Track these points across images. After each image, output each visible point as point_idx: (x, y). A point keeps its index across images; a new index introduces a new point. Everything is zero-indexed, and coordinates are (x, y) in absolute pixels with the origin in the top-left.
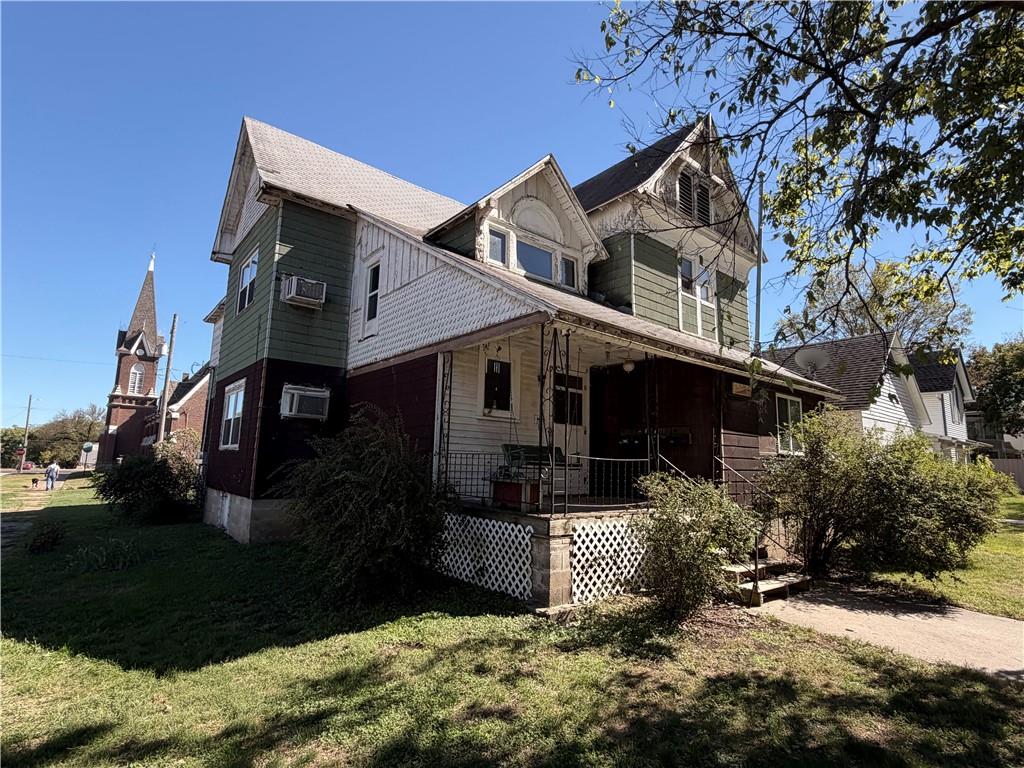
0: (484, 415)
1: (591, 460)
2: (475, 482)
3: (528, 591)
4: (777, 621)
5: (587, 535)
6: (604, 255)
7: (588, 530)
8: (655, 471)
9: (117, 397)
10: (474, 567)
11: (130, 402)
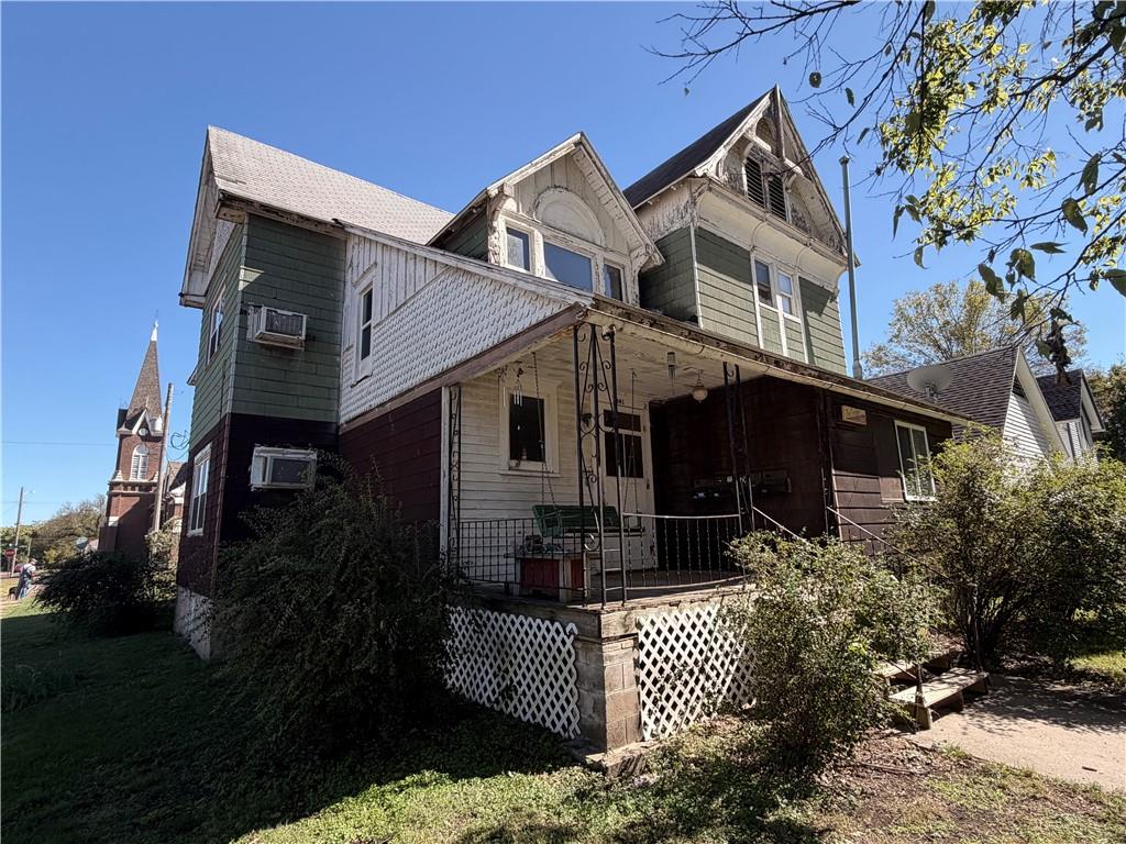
0: (510, 469)
1: (657, 519)
2: (494, 561)
3: (574, 725)
4: (967, 758)
5: (659, 632)
6: (658, 260)
7: (659, 624)
8: (750, 530)
9: (118, 484)
10: (499, 685)
11: (133, 489)
